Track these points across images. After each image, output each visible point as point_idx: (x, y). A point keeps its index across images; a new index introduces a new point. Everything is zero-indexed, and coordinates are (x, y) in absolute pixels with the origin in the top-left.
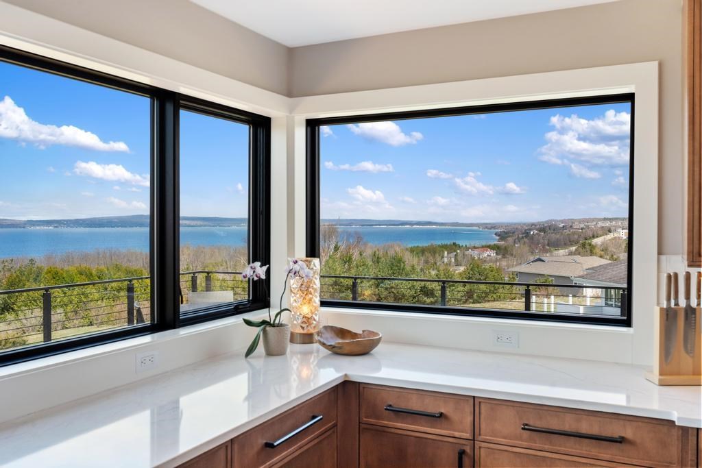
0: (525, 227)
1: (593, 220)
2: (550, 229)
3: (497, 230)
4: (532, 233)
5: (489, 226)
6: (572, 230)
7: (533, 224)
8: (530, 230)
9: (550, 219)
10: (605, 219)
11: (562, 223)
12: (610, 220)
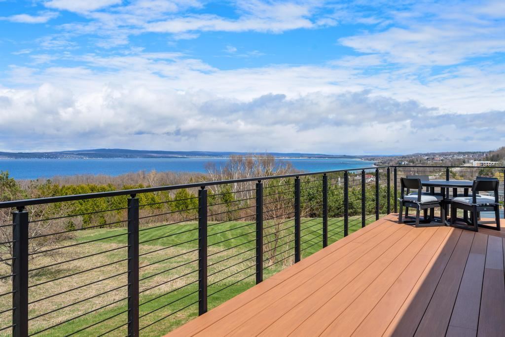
0: (397, 159)
1: (450, 154)
2: (417, 160)
3: (375, 161)
4: (403, 163)
5: (369, 158)
6: (434, 161)
7: (403, 157)
8: (402, 161)
9: (417, 152)
10: (459, 153)
11: (426, 156)
12: (464, 154)
